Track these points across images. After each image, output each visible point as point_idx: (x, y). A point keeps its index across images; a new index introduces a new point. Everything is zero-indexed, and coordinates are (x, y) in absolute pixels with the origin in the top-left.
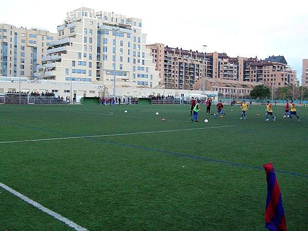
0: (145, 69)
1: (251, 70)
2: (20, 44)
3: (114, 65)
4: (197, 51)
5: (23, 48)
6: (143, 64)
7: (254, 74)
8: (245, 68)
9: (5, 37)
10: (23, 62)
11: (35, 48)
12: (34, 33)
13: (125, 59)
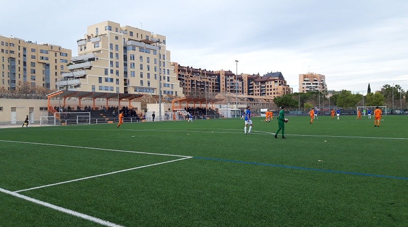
0: (170, 86)
1: (255, 85)
2: (29, 60)
3: (142, 82)
4: (205, 70)
5: (33, 64)
6: (168, 81)
7: (257, 89)
8: (249, 84)
9: (12, 52)
10: (35, 80)
11: (48, 65)
12: (45, 48)
13: (152, 76)
